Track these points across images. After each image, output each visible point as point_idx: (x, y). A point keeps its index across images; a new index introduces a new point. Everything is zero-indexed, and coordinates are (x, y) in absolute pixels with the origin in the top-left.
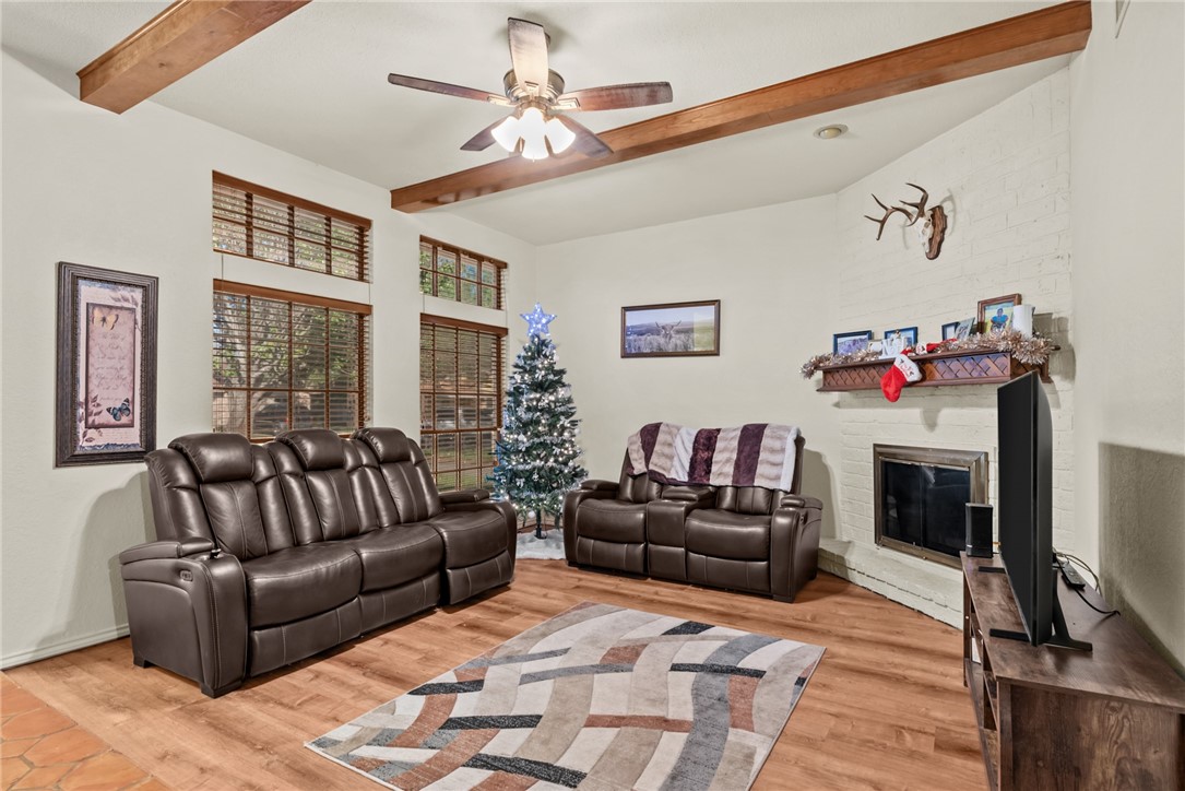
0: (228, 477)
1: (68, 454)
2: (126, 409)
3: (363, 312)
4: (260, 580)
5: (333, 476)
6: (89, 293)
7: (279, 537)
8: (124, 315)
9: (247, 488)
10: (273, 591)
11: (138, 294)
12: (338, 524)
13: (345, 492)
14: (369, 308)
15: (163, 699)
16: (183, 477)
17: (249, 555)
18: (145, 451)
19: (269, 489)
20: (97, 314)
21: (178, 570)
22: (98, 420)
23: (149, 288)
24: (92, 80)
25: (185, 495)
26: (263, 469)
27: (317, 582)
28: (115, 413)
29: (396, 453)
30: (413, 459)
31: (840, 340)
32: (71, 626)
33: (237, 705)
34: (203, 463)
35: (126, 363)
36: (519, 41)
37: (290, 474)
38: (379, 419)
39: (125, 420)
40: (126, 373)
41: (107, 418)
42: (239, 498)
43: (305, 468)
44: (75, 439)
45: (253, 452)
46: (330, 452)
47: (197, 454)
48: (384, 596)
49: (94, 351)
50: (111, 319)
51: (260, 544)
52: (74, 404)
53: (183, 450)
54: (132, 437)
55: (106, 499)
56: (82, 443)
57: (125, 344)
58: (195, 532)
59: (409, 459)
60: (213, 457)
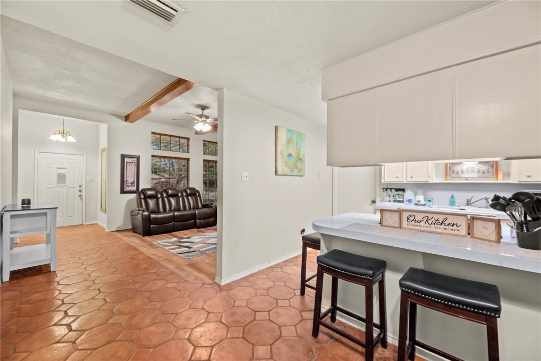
0: (151, 197)
1: (123, 191)
2: (133, 183)
4: (152, 216)
5: (175, 198)
6: (127, 160)
7: (161, 209)
8: (133, 164)
9: (155, 199)
10: (154, 218)
11: (136, 159)
12: (175, 208)
13: (178, 202)
14: (189, 159)
15: (135, 236)
16: (142, 197)
17: (154, 212)
18: (136, 191)
19: (160, 200)
20: (128, 164)
21: (138, 213)
22: (128, 185)
23: (138, 158)
24: (127, 118)
25: (142, 200)
26: (159, 196)
27: (163, 218)
28: (131, 183)
29: (194, 193)
30: (197, 195)
32: (123, 225)
33: (147, 238)
34: (146, 193)
35: (133, 174)
37: (165, 197)
38: (191, 186)
39: (133, 185)
40: (133, 175)
41: (130, 185)
42: (153, 201)
43: (168, 196)
44: (124, 189)
45: (157, 192)
46: (175, 192)
47: (145, 192)
48: (180, 223)
49: (127, 171)
50: (131, 165)
51: (157, 211)
52: (124, 182)
53: (144, 191)
54: (134, 188)
55: (130, 201)
56: (125, 189)
57: (133, 170)
58: (144, 207)
59: (196, 195)
60: (149, 193)
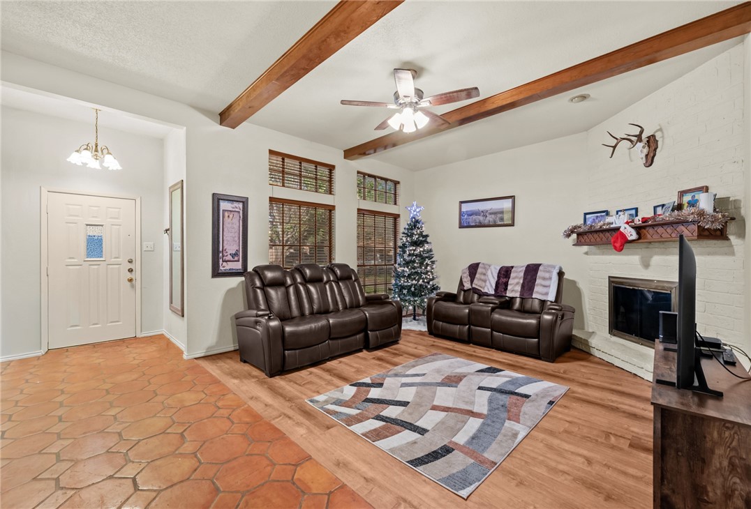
0: (276, 284)
1: (216, 273)
2: (236, 254)
3: (331, 209)
4: (288, 329)
5: (318, 285)
6: (224, 205)
7: (295, 311)
8: (236, 214)
9: (283, 289)
10: (293, 334)
11: (241, 205)
12: (320, 307)
13: (323, 293)
14: (334, 207)
15: (250, 376)
16: (258, 283)
17: (285, 318)
18: (243, 272)
19: (291, 290)
20: (226, 214)
21: (257, 322)
22: (227, 258)
23: (245, 202)
24: (226, 117)
25: (259, 291)
26: (289, 281)
27: (311, 332)
28: (233, 255)
29: (346, 275)
30: (353, 279)
31: (587, 216)
33: (279, 381)
34: (265, 277)
35: (237, 235)
36: (399, 78)
37: (300, 283)
38: (338, 259)
39: (236, 258)
40: (236, 239)
41: (230, 258)
42: (279, 293)
43: (306, 281)
44: (219, 267)
45: (285, 273)
46: (317, 274)
47: (263, 274)
48: (339, 341)
49: (225, 230)
50: (231, 216)
51: (288, 314)
52: (218, 252)
53: (258, 271)
54: (238, 266)
55: (230, 292)
56: (221, 268)
57: (236, 227)
58: (262, 307)
59: (351, 278)
60: (269, 275)
